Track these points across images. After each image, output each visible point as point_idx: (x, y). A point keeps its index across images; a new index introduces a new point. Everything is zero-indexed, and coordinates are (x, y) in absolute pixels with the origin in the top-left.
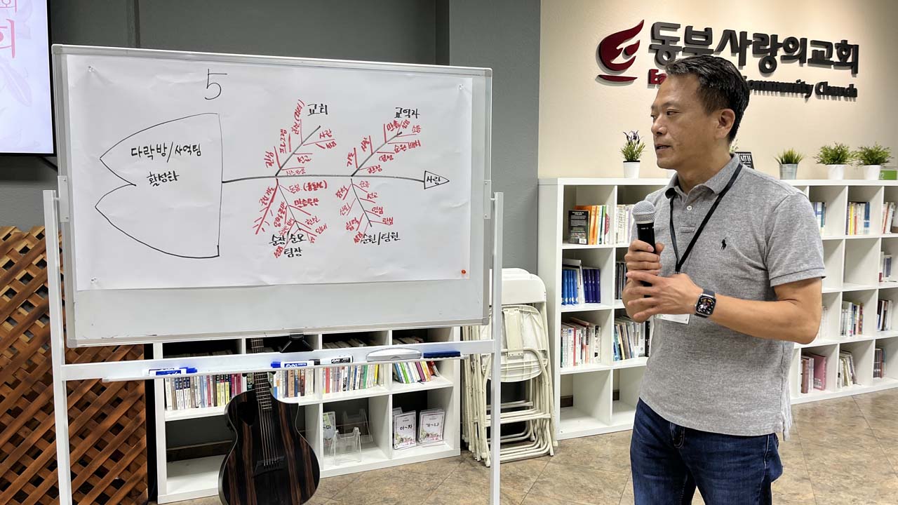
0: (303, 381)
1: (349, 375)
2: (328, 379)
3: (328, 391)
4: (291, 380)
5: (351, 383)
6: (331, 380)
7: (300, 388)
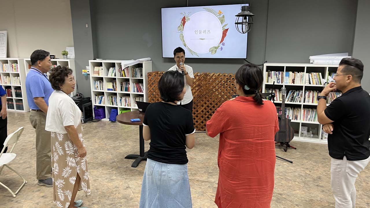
0: (297, 116)
1: (310, 118)
2: (304, 117)
3: (304, 120)
4: (294, 116)
5: (311, 119)
6: (305, 118)
7: (296, 118)
